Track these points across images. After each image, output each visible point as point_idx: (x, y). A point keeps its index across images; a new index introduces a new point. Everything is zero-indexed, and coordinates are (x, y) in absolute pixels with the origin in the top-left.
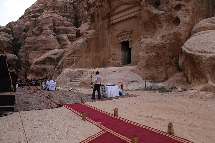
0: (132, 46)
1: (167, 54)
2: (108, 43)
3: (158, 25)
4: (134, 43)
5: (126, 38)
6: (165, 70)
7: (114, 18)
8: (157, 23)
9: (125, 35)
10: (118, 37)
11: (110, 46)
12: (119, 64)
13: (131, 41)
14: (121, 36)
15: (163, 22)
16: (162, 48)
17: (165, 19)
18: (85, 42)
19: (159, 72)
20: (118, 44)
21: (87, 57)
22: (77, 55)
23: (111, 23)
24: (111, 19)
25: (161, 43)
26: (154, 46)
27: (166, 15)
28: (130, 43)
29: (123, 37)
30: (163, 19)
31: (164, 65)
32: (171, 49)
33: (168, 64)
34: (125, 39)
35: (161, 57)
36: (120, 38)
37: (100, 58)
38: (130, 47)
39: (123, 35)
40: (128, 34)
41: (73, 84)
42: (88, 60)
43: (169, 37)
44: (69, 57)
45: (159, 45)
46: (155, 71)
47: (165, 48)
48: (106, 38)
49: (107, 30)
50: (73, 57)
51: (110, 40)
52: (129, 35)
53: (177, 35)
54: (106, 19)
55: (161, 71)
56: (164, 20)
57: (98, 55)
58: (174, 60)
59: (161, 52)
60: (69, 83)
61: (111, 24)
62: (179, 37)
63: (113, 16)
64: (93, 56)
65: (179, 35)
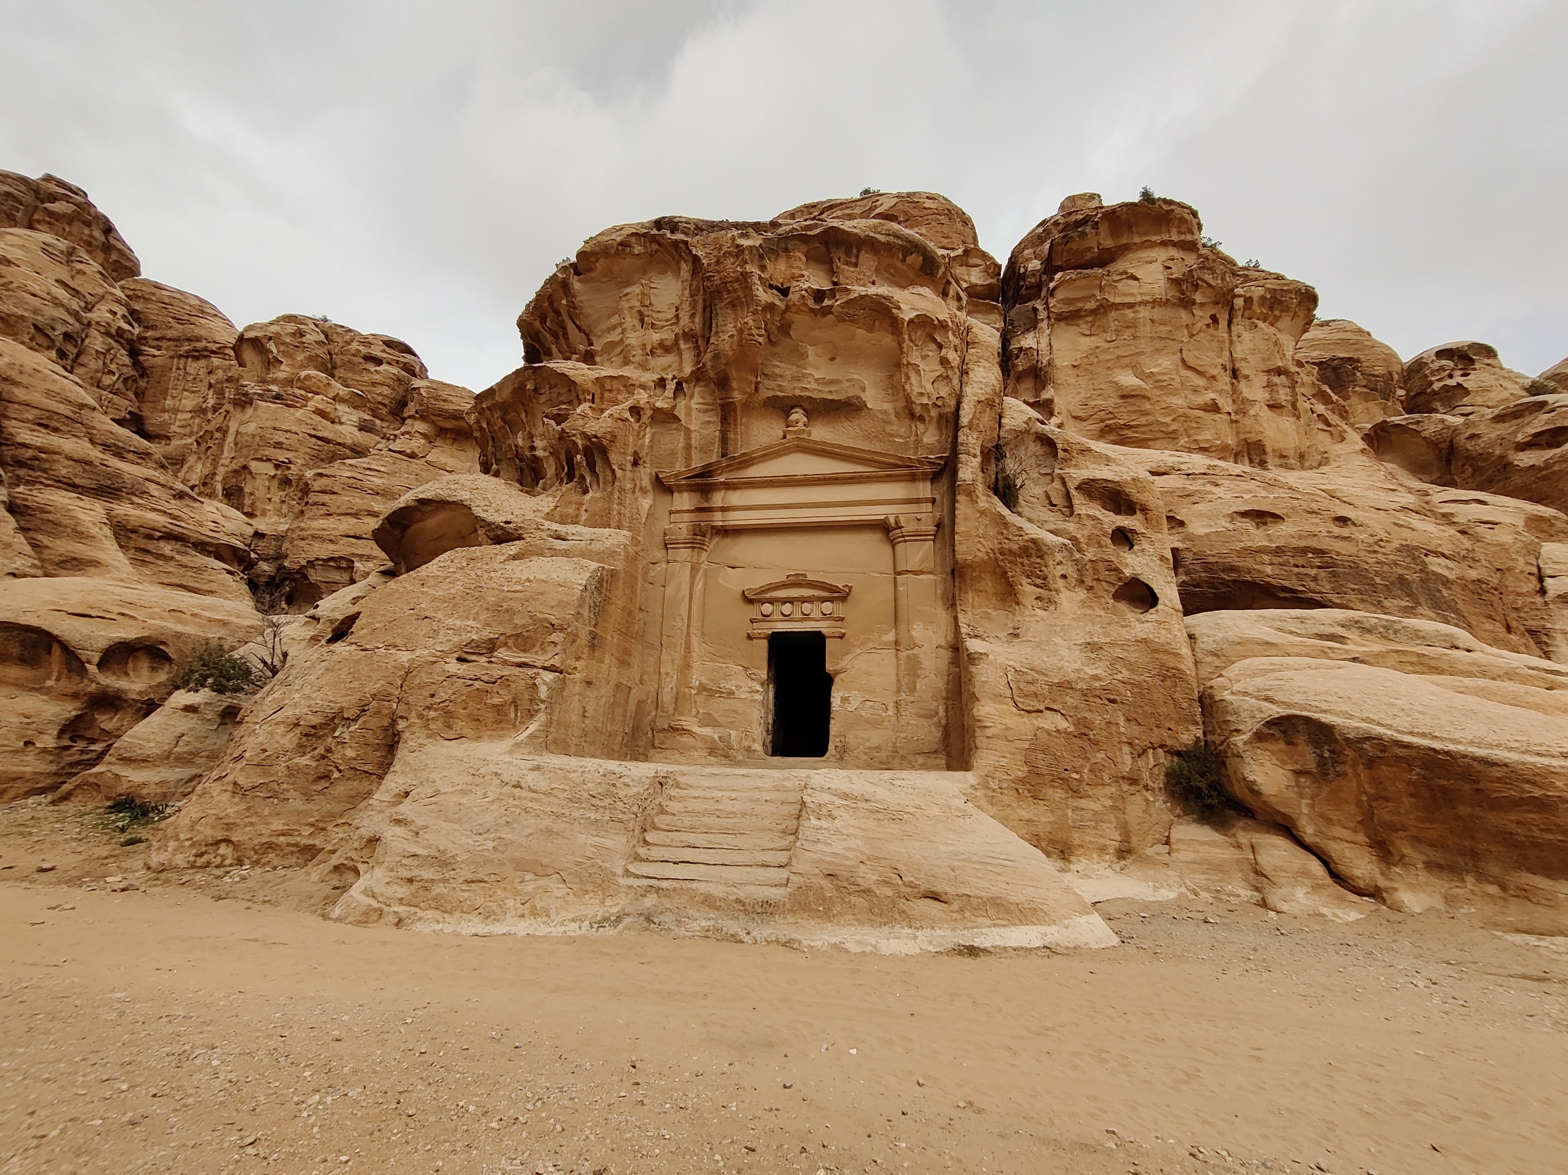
0: (843, 664)
1: (1123, 730)
2: (681, 624)
3: (1027, 589)
4: (858, 651)
5: (806, 617)
6: (1114, 808)
7: (736, 498)
8: (1025, 580)
9: (803, 600)
10: (750, 601)
11: (695, 641)
12: (749, 750)
13: (842, 637)
14: (771, 601)
15: (1060, 583)
16: (1098, 700)
17: (1070, 569)
18: (593, 586)
19: (1089, 815)
20: (749, 637)
21: (589, 683)
22: (556, 661)
23: (718, 519)
24: (718, 499)
25: (1096, 678)
26: (1060, 685)
27: (1077, 556)
28: (830, 645)
29: (787, 608)
30: (1060, 570)
31: (1109, 785)
32: (1140, 711)
33: (1123, 778)
34: (801, 620)
35: (1097, 743)
36: (767, 608)
37: (627, 700)
38: (829, 667)
39: (791, 601)
40: (824, 600)
41: (694, 885)
42: (591, 702)
43: (1119, 652)
44: (460, 660)
45: (1083, 685)
46: (1069, 812)
47: (1113, 701)
48: (669, 590)
49: (684, 554)
50: (520, 665)
51: (695, 608)
52: (827, 607)
53: (1156, 651)
54: (680, 492)
55: (1095, 813)
56: (1064, 576)
57: (624, 678)
58: (1152, 763)
59: (1097, 720)
60: (627, 873)
61: (713, 527)
62: (1171, 665)
63: (730, 486)
64: (609, 682)
65: (1167, 652)
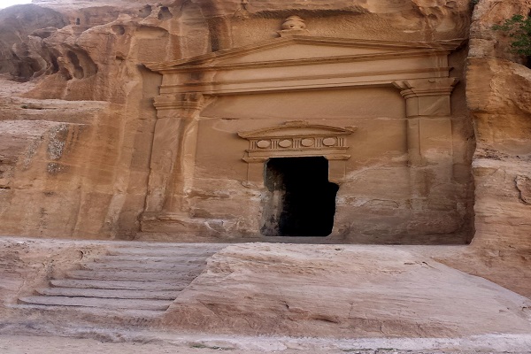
18: (53, 136)
21: (48, 194)
37: (108, 203)
42: (53, 206)
57: (102, 189)
60: (18, 301)
64: (79, 193)
